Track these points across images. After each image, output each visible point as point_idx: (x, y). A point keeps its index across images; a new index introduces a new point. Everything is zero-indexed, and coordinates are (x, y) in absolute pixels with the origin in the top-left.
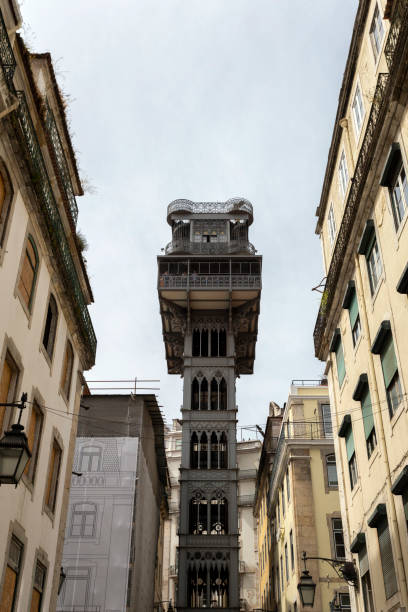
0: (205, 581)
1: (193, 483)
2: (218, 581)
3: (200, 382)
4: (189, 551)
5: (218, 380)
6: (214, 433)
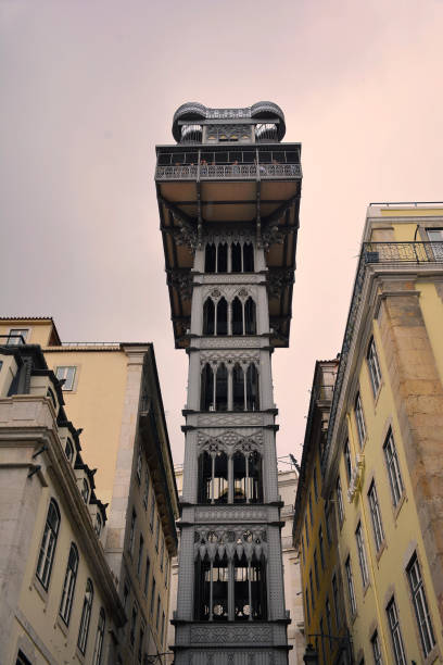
0: (225, 610)
1: (206, 431)
2: (247, 610)
5: (243, 300)
6: (237, 365)
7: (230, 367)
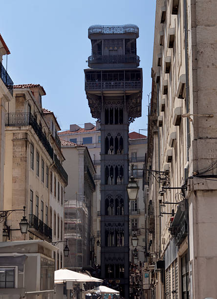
1: (107, 192)
3: (109, 139)
4: (106, 223)
5: (119, 138)
6: (117, 166)
7: (114, 167)
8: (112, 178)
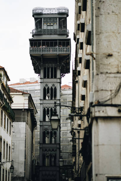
1: (44, 126)
3: (46, 88)
4: (43, 149)
5: (53, 88)
7: (50, 109)
8: (48, 116)
